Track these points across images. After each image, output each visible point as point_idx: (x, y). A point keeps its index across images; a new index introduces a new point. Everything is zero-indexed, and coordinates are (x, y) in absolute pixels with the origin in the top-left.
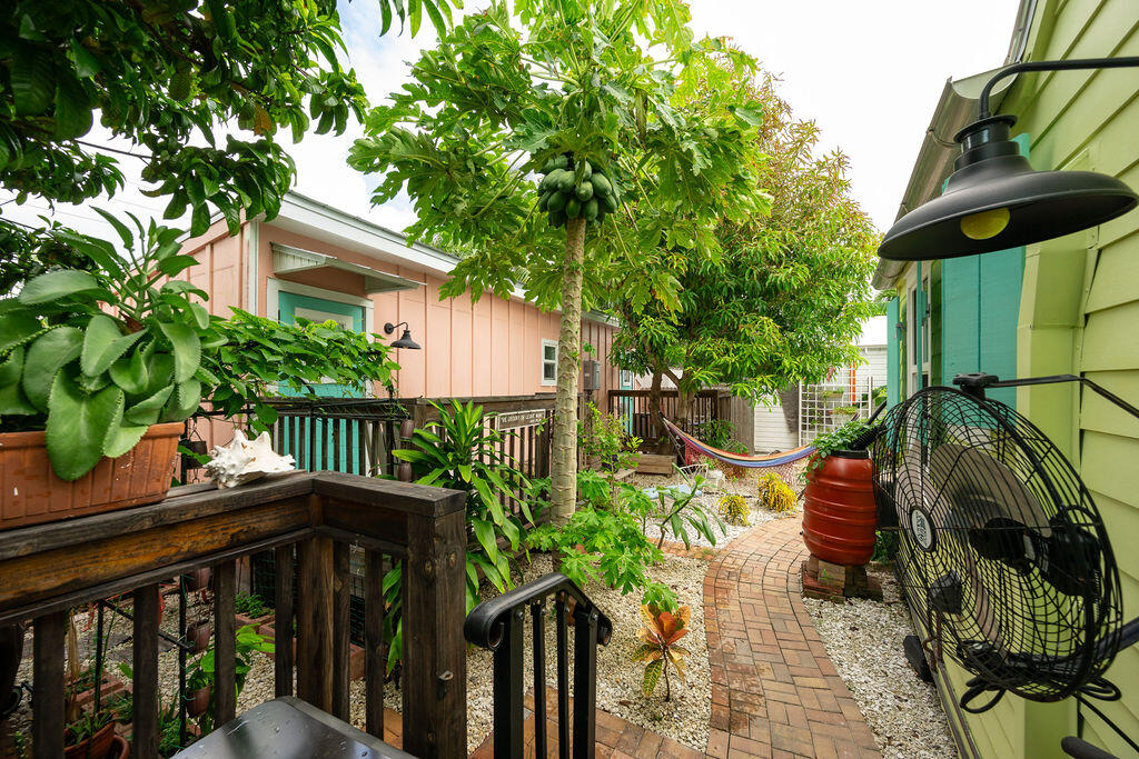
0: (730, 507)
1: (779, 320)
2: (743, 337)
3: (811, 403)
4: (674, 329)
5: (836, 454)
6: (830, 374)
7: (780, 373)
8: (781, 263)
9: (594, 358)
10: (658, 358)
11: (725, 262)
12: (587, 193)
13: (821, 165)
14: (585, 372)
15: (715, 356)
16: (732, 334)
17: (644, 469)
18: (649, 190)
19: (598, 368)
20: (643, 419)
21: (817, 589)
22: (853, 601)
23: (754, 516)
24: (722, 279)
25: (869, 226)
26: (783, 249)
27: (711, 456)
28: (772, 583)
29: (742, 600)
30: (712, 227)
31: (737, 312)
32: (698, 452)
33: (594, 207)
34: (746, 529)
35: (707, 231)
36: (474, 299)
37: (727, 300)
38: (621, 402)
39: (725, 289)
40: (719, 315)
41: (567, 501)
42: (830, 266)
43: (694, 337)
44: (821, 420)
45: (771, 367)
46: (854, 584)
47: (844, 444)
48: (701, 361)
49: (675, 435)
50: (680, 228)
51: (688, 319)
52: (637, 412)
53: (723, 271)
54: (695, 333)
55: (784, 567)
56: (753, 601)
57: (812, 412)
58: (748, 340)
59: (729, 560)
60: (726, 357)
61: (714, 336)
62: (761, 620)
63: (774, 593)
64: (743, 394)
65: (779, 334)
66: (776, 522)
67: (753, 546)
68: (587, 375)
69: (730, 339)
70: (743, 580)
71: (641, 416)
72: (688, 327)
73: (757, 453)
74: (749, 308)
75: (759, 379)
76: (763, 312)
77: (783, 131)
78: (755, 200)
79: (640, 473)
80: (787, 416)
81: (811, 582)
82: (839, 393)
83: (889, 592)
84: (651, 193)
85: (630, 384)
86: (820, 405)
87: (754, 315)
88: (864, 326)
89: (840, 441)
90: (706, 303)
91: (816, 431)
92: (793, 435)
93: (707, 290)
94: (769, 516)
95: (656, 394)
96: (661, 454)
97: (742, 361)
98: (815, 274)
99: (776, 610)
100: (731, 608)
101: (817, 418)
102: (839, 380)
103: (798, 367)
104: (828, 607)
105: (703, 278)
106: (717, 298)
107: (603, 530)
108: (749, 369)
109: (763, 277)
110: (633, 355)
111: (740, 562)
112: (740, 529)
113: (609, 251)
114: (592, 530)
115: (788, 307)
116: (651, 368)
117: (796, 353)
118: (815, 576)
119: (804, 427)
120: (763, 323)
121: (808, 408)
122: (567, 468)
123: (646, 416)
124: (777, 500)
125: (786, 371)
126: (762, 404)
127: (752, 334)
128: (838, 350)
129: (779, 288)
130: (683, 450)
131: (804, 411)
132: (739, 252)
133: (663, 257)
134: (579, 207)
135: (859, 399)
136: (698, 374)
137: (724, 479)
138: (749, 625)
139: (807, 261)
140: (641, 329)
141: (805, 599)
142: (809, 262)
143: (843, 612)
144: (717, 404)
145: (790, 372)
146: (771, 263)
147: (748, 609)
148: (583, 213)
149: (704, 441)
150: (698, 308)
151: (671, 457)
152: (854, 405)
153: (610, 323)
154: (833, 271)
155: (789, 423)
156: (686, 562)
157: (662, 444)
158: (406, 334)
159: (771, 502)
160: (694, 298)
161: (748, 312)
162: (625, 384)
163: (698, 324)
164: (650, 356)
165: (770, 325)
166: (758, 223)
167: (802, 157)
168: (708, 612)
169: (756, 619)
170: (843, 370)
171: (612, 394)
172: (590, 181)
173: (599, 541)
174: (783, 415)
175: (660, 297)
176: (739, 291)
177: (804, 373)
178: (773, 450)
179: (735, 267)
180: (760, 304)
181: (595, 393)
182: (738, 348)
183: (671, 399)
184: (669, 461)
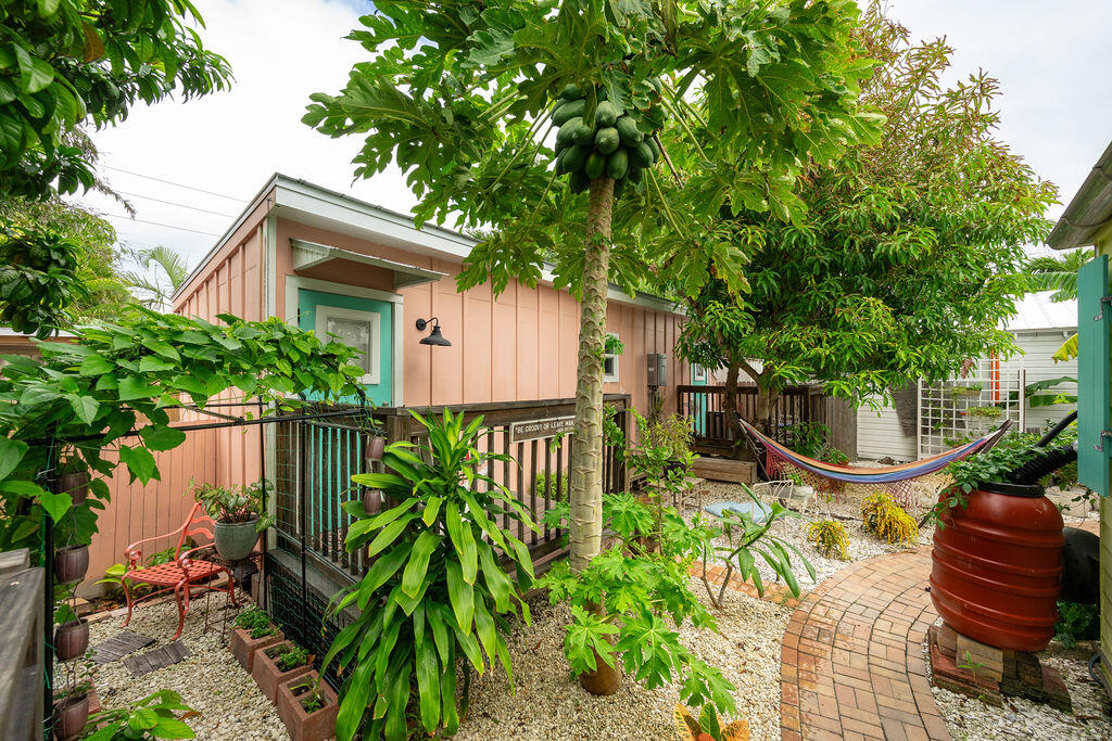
0: (822, 535)
1: (890, 301)
2: (840, 324)
3: (934, 402)
4: (750, 316)
5: (986, 487)
6: (966, 368)
7: (893, 367)
8: (893, 229)
9: (660, 351)
10: (732, 349)
11: (816, 232)
12: (609, 141)
13: (953, 97)
14: (649, 366)
15: (803, 347)
16: (826, 320)
17: (716, 475)
18: (706, 142)
19: (665, 362)
20: (718, 418)
21: (955, 678)
22: (1017, 703)
23: (856, 546)
24: (813, 254)
25: (1024, 173)
26: (898, 210)
27: (799, 466)
28: (883, 655)
29: (838, 678)
30: (790, 178)
31: (833, 293)
32: (781, 458)
33: (621, 161)
34: (845, 565)
35: (785, 184)
36: (498, 289)
37: (819, 279)
38: (692, 399)
39: (816, 266)
40: (809, 297)
41: (588, 538)
42: (966, 229)
43: (777, 325)
44: (949, 423)
45: (880, 359)
46: (1018, 677)
47: (1000, 473)
48: (786, 353)
49: (754, 438)
50: (747, 185)
51: (770, 304)
52: (710, 410)
53: (813, 243)
54: (779, 321)
55: (901, 630)
56: (853, 682)
57: (935, 413)
58: (847, 327)
59: (820, 610)
60: (818, 348)
61: (801, 324)
62: (866, 716)
63: (885, 673)
64: (841, 393)
65: (892, 320)
66: (888, 558)
67: (853, 591)
68: (651, 369)
69: (823, 326)
70: (839, 644)
71: (715, 415)
72: (767, 313)
73: (861, 459)
74: (850, 287)
75: (863, 375)
76: (869, 292)
77: (896, 64)
78: (855, 126)
79: (713, 481)
80: (901, 417)
81: (944, 665)
82: (974, 390)
83: (1080, 696)
84: (709, 146)
85: (703, 378)
86: (948, 405)
87: (856, 296)
88: (1018, 305)
89: (993, 470)
90: (792, 284)
91: (942, 437)
92: (910, 440)
93: (793, 268)
94: (877, 549)
95: (731, 390)
96: (738, 460)
97: (840, 353)
98: (945, 241)
99: (890, 702)
100: (821, 689)
101: (944, 420)
102: (979, 375)
103: (919, 359)
104: (974, 710)
105: (787, 255)
106: (805, 276)
107: (630, 585)
108: (850, 362)
109: (869, 246)
110: (704, 347)
111: (836, 614)
112: (837, 563)
113: (659, 225)
114: (614, 586)
115: (903, 285)
116: (725, 362)
117: (915, 342)
118: (951, 655)
119: (925, 431)
120: (868, 305)
121: (930, 408)
122: (588, 496)
123: (721, 415)
124: (889, 527)
125: (901, 365)
126: (867, 407)
127: (854, 319)
128: (979, 338)
129: (892, 261)
130: (764, 456)
131: (925, 412)
132: (834, 218)
133: (735, 232)
134: (602, 163)
135: (1005, 397)
136: (780, 370)
137: (815, 497)
138: (848, 724)
139: (931, 223)
140: (707, 318)
141: (936, 689)
142: (936, 225)
143: (1001, 723)
144: (808, 403)
145: (907, 365)
146: (879, 228)
147: (846, 694)
148: (607, 172)
149: (791, 447)
150: (782, 290)
151: (749, 464)
152: (996, 404)
153: (677, 311)
154: (970, 234)
155: (903, 425)
156: (761, 606)
157: (739, 447)
158: (436, 331)
159: (880, 529)
160: (776, 278)
161: (848, 292)
162: (698, 378)
163: (782, 309)
164: (724, 348)
165: (879, 309)
166: (861, 181)
167: (925, 88)
168: (787, 693)
169: (857, 714)
170: (982, 361)
171: (681, 389)
172: (615, 126)
173: (623, 602)
174: (895, 415)
175: (722, 275)
176: (835, 268)
177: (926, 367)
178: (883, 457)
179: (831, 239)
180: (864, 281)
181: (661, 389)
182: (834, 338)
183: (751, 396)
184: (747, 467)
